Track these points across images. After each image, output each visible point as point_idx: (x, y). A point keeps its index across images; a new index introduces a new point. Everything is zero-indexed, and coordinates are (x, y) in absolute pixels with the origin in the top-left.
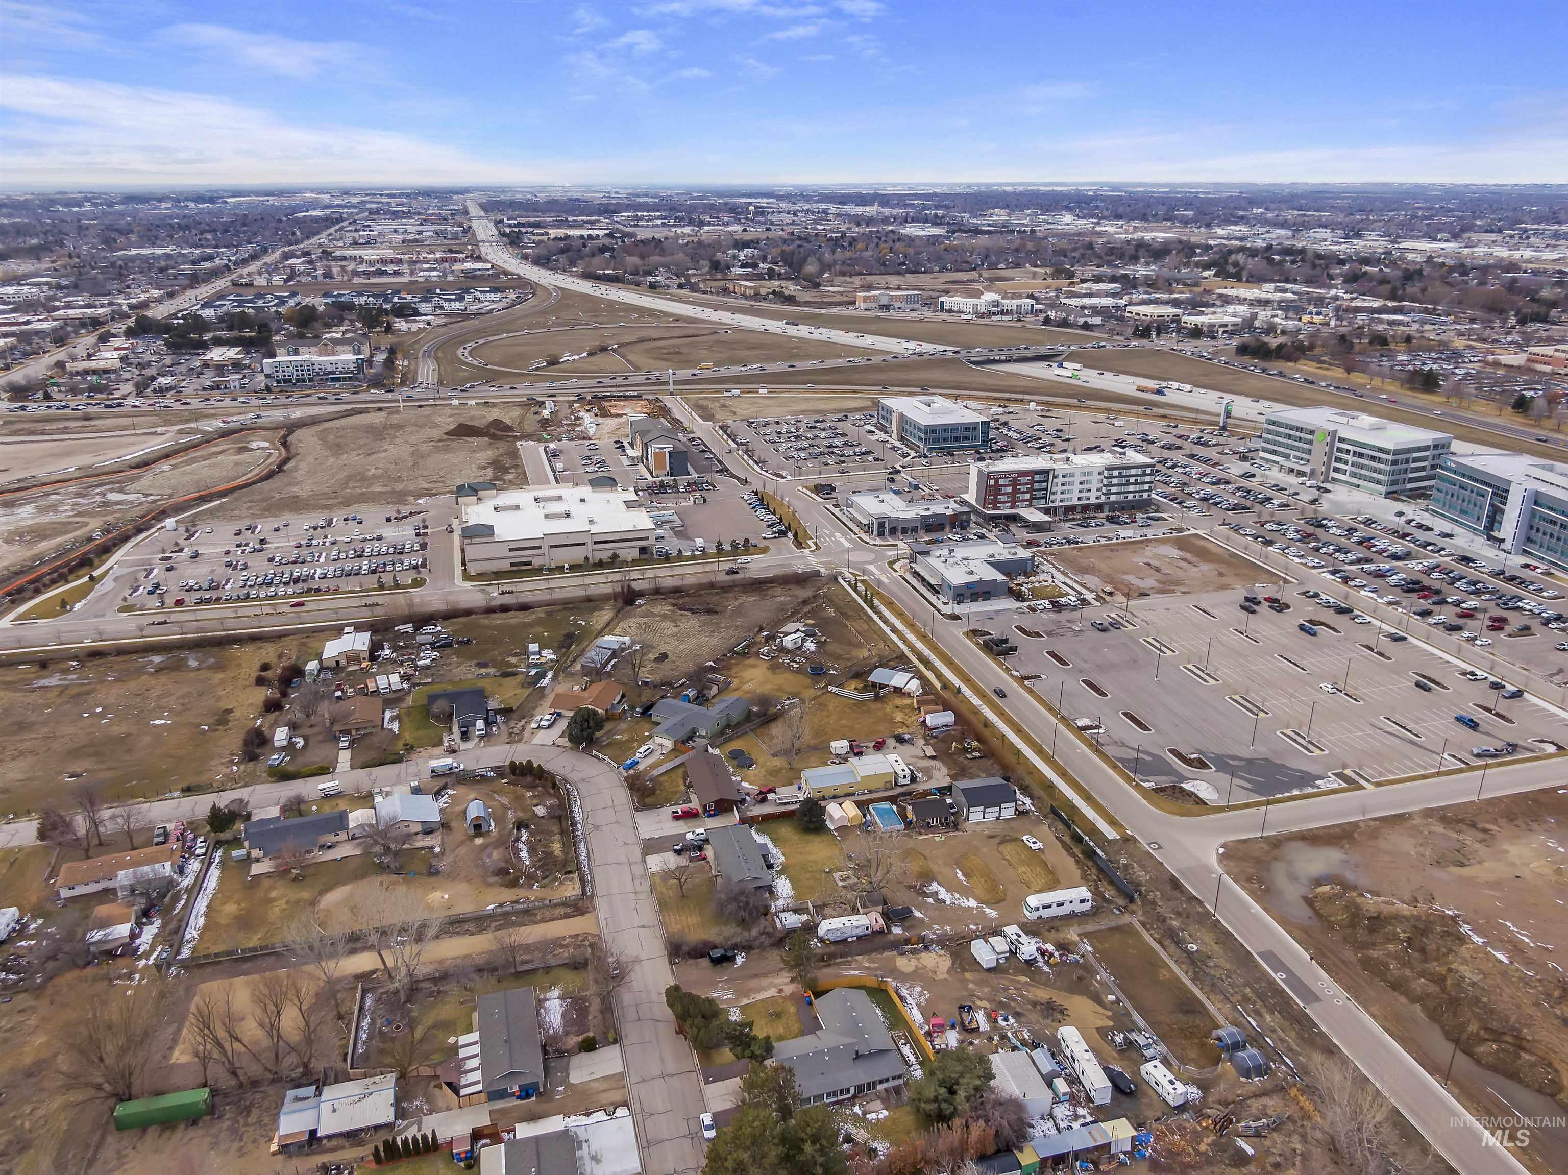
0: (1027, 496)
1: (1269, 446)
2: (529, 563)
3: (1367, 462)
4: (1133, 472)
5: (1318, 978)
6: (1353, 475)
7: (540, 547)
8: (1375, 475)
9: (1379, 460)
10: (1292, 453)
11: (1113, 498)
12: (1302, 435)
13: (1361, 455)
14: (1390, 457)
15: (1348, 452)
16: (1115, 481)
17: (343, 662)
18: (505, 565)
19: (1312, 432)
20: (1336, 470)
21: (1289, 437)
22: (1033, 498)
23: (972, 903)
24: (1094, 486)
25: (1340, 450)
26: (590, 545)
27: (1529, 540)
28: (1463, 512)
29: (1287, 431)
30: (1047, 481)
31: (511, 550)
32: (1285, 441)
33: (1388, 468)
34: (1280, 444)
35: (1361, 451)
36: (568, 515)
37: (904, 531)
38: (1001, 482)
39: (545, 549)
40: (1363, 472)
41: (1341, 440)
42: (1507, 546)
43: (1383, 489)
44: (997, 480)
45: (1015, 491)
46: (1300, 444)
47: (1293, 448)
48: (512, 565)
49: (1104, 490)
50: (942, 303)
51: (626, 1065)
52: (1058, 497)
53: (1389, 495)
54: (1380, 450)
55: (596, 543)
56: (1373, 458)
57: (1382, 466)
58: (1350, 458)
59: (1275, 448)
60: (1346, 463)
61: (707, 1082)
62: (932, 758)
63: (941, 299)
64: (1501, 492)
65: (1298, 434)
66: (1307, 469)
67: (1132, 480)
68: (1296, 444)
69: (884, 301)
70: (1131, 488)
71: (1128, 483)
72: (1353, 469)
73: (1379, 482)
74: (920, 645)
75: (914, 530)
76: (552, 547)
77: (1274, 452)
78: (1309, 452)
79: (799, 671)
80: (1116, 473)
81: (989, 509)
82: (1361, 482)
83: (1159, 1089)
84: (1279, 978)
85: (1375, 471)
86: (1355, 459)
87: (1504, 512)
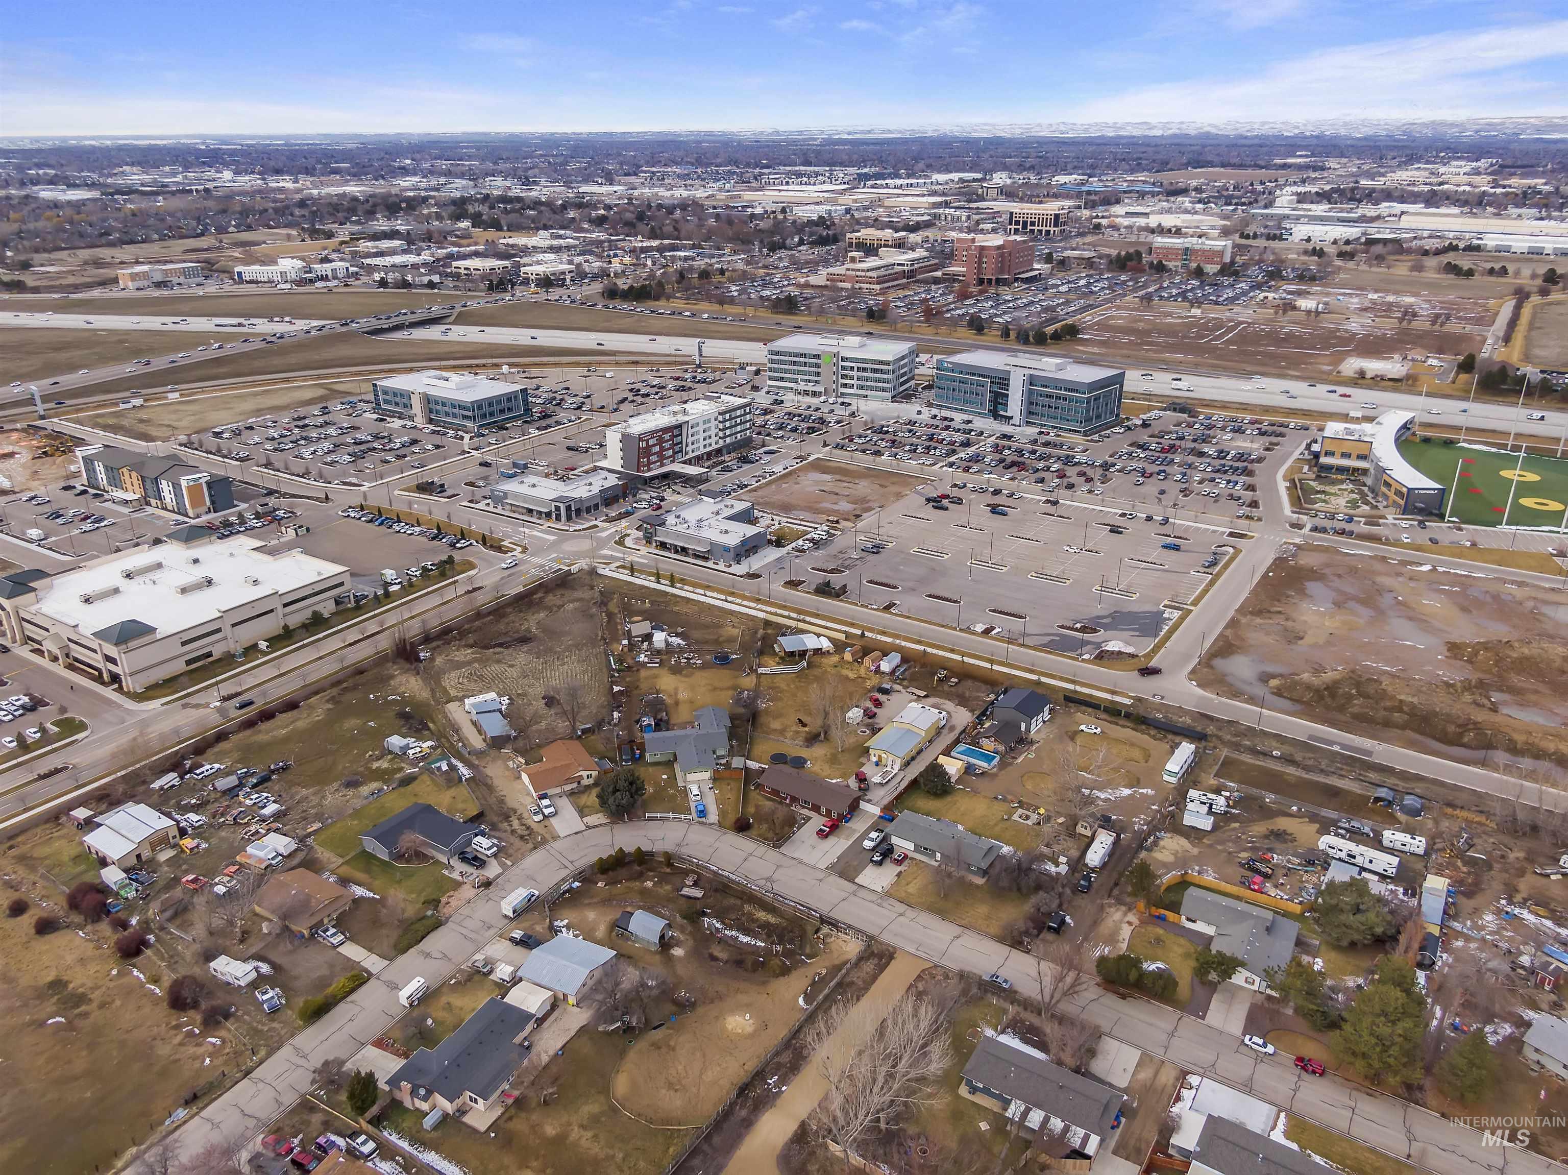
0: (670, 452)
1: (775, 374)
2: (209, 655)
3: (871, 375)
4: (739, 413)
5: (1353, 740)
6: (861, 387)
7: (219, 630)
8: (880, 385)
9: (882, 372)
10: (800, 377)
11: (728, 440)
12: (806, 360)
13: (865, 370)
14: (890, 368)
15: (852, 368)
16: (728, 424)
17: (146, 854)
18: (179, 666)
19: (818, 357)
20: (845, 385)
21: (794, 363)
22: (675, 453)
23: (1126, 792)
24: (713, 432)
25: (844, 368)
26: (280, 611)
27: (1030, 413)
28: (966, 402)
29: (791, 359)
30: (681, 435)
31: (184, 644)
32: (791, 367)
33: (890, 377)
34: (786, 371)
35: (864, 366)
36: (210, 582)
37: (588, 510)
38: (651, 442)
39: (227, 631)
40: (869, 383)
41: (843, 359)
42: (1016, 421)
43: (888, 395)
44: (647, 441)
45: (662, 449)
46: (806, 369)
47: (799, 372)
48: (188, 663)
49: (721, 434)
50: (239, 274)
51: (1137, 1047)
52: (690, 448)
53: (894, 399)
54: (881, 362)
55: (285, 605)
56: (876, 371)
57: (885, 376)
58: (855, 373)
59: (782, 375)
60: (852, 378)
61: (1203, 1018)
62: (926, 696)
63: (237, 269)
64: (1001, 381)
65: (802, 360)
66: (820, 388)
67: (738, 420)
68: (802, 368)
69: (158, 277)
70: (739, 428)
71: (736, 425)
72: (860, 382)
73: (884, 390)
74: (769, 609)
75: (596, 506)
76: (234, 625)
77: (782, 379)
78: (818, 374)
79: (704, 666)
80: (727, 416)
81: (643, 472)
82: (868, 393)
83: (1406, 849)
84: (1336, 748)
85: (879, 381)
86: (860, 374)
87: (1007, 395)
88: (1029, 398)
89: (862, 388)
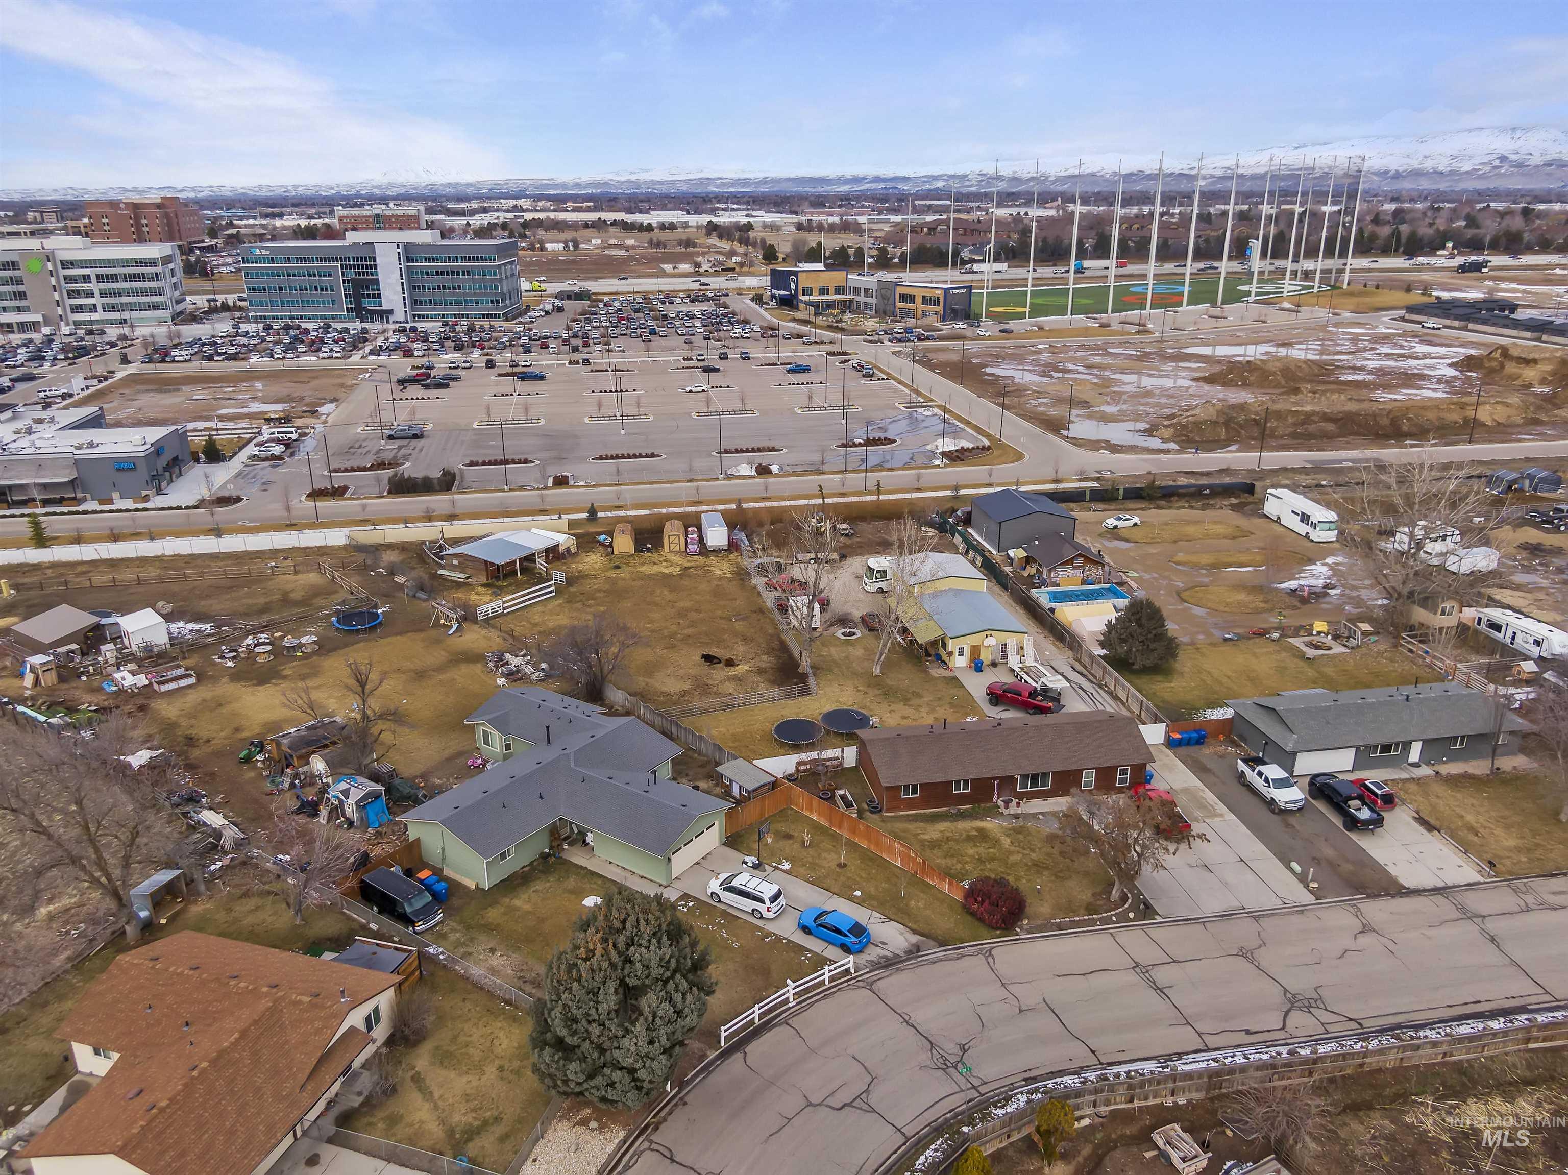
3: (124, 285)
6: (111, 308)
8: (146, 299)
13: (113, 278)
15: (86, 279)
19: (12, 266)
20: (78, 309)
25: (69, 279)
27: (417, 302)
33: (163, 284)
35: (111, 272)
40: (125, 300)
41: (66, 264)
42: (398, 316)
43: (166, 314)
53: (176, 320)
56: (134, 277)
57: (153, 284)
58: (93, 286)
60: (90, 294)
72: (106, 300)
73: (156, 307)
78: (22, 295)
85: (144, 293)
86: (103, 286)
87: (377, 281)
88: (409, 281)
89: (113, 308)
